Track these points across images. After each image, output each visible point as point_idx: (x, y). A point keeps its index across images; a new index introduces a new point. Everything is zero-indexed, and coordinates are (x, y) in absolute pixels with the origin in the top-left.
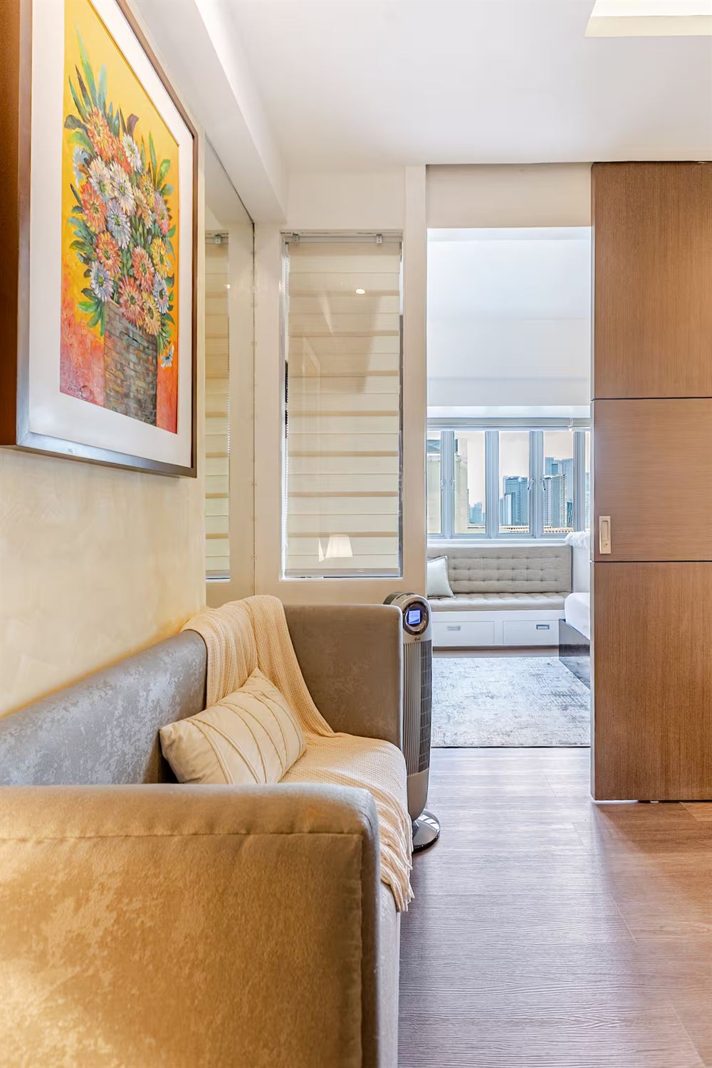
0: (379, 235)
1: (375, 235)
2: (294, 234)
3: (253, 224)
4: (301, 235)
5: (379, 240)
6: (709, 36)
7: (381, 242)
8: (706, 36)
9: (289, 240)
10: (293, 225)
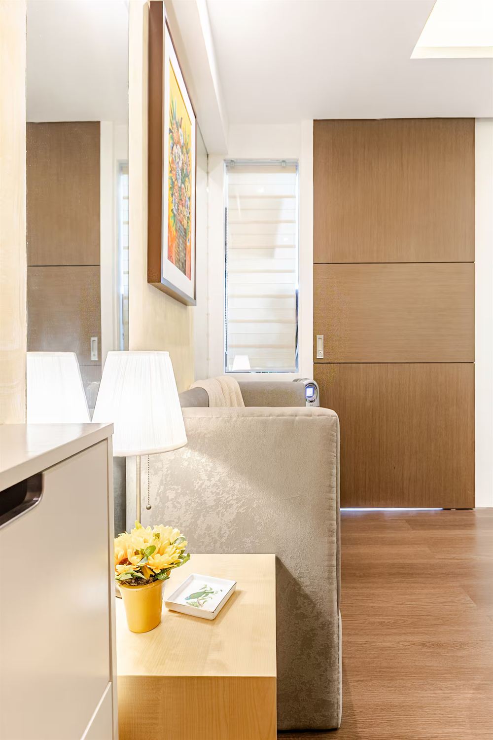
0: (284, 161)
1: (281, 161)
2: (232, 161)
3: (208, 155)
4: (235, 161)
5: (283, 164)
6: (491, 58)
7: (285, 165)
8: (489, 58)
9: (228, 164)
10: (231, 156)
